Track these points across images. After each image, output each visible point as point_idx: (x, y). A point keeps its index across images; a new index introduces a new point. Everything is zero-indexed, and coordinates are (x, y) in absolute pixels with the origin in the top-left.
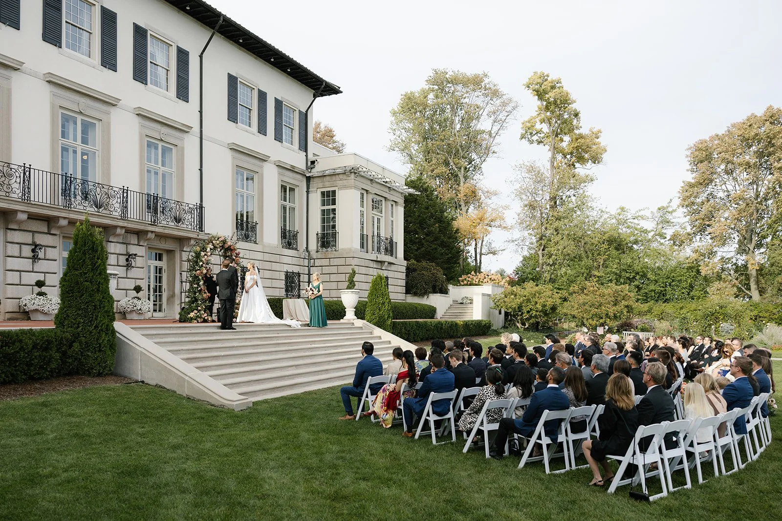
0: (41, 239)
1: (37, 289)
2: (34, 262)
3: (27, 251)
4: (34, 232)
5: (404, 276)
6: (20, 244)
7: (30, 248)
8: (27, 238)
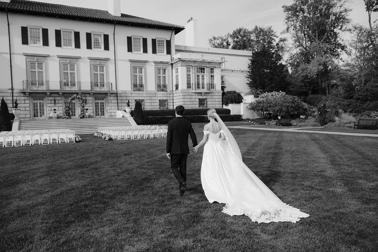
0: (56, 98)
1: (54, 111)
2: (55, 104)
3: (53, 102)
4: (55, 97)
5: (221, 97)
6: (51, 100)
7: (54, 101)
8: (53, 98)
